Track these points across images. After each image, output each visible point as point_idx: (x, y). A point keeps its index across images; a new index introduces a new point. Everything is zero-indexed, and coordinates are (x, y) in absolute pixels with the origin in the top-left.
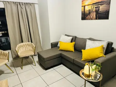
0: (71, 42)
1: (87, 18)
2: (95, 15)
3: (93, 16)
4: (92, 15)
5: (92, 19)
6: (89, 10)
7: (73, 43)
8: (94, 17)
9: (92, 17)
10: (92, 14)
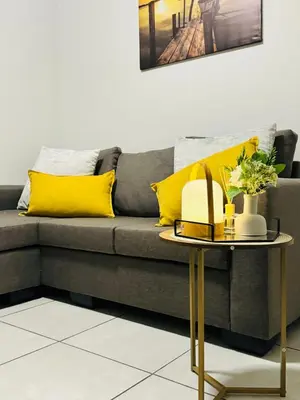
0: (97, 172)
1: (166, 54)
2: (200, 35)
3: (193, 43)
4: (190, 38)
5: (189, 58)
6: (174, 16)
7: (107, 177)
8: (197, 44)
9: (187, 46)
10: (189, 34)
